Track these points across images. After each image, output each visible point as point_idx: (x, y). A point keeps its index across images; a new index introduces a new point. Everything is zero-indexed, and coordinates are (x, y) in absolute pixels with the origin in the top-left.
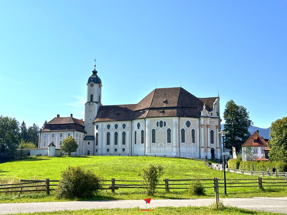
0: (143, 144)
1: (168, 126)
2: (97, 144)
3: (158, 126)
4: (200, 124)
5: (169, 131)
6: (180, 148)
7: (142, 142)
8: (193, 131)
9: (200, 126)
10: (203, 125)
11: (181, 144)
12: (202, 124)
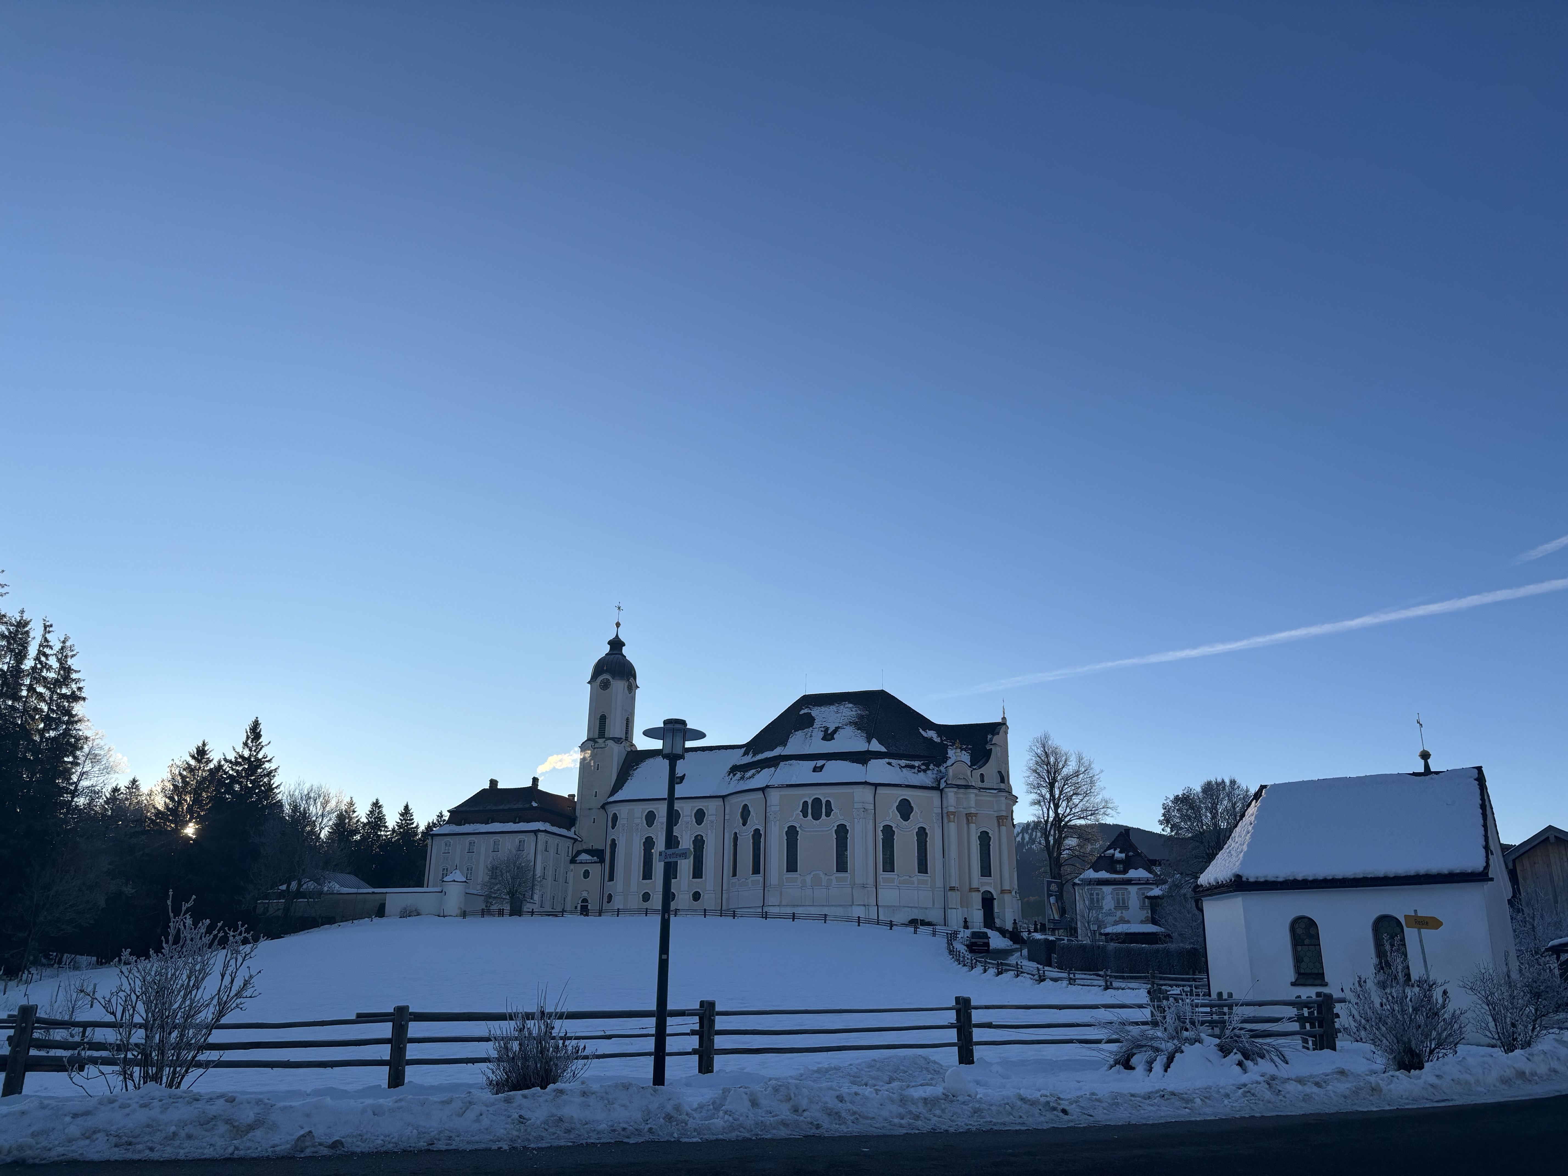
0: (759, 878)
1: (838, 817)
2: (611, 878)
3: (805, 815)
4: (945, 811)
5: (842, 832)
6: (880, 891)
7: (756, 870)
8: (922, 834)
9: (945, 816)
10: (953, 813)
11: (883, 875)
12: (952, 809)
